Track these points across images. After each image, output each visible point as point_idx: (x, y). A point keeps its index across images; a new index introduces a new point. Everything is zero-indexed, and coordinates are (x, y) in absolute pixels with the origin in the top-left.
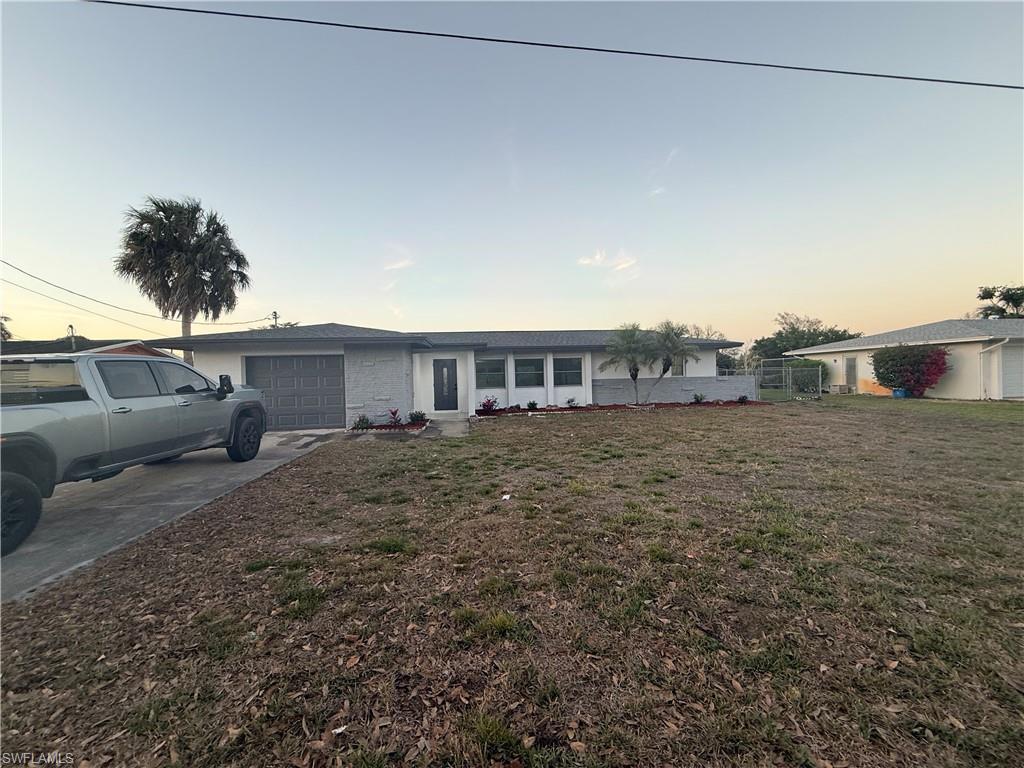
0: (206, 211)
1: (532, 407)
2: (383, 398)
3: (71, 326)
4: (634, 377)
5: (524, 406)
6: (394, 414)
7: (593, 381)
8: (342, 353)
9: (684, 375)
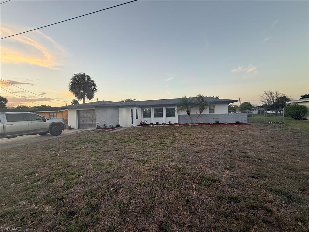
0: (86, 75)
1: (157, 124)
2: (104, 121)
3: (66, 103)
4: (189, 114)
5: (155, 123)
6: (105, 125)
7: (178, 115)
8: (95, 109)
9: (214, 113)
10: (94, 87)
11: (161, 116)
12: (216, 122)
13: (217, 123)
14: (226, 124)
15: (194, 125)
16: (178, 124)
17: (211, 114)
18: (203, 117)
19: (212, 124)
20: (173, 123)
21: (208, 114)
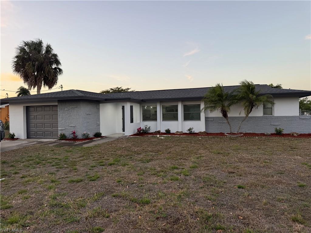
1: (168, 132)
2: (72, 125)
3: (7, 94)
4: (225, 115)
5: (163, 131)
6: (74, 133)
7: (205, 118)
8: (57, 104)
9: (273, 115)
10: (57, 65)
11: (175, 118)
12: (276, 130)
13: (279, 133)
14: (295, 135)
15: (234, 136)
16: (204, 134)
17: (266, 117)
18: (252, 121)
19: (269, 135)
20: (195, 132)
21: (262, 117)
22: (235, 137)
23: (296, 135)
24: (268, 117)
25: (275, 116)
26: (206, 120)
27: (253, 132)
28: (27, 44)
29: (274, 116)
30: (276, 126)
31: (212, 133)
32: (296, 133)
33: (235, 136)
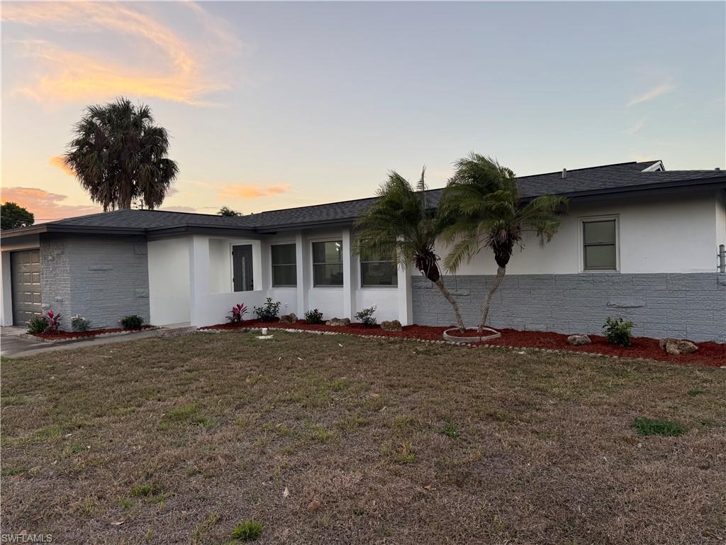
7: (412, 278)
9: (617, 267)
14: (672, 348)
15: (456, 340)
16: (394, 328)
17: (593, 275)
18: (544, 292)
19: (579, 344)
20: (379, 322)
21: (578, 275)
22: (458, 343)
23: (677, 352)
24: (597, 275)
25: (623, 275)
26: (415, 284)
27: (549, 330)
28: (97, 113)
29: (620, 275)
30: (629, 310)
31: (428, 325)
32: (675, 342)
33: (458, 340)
